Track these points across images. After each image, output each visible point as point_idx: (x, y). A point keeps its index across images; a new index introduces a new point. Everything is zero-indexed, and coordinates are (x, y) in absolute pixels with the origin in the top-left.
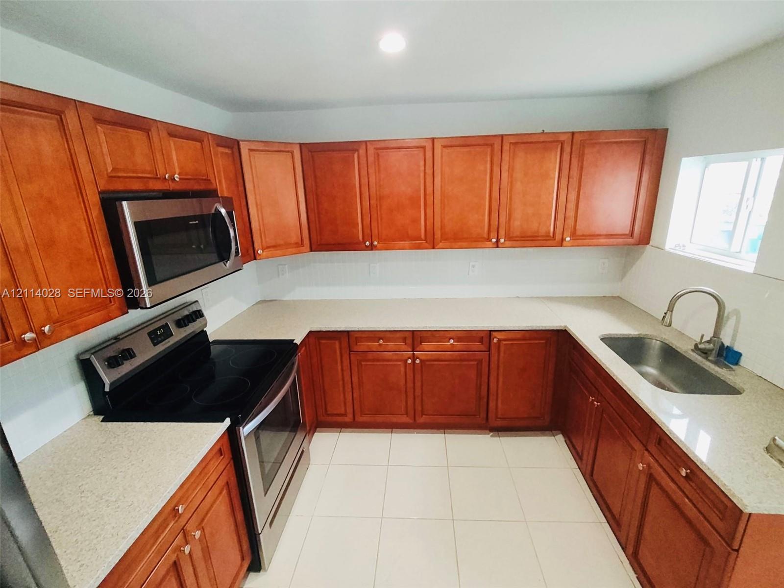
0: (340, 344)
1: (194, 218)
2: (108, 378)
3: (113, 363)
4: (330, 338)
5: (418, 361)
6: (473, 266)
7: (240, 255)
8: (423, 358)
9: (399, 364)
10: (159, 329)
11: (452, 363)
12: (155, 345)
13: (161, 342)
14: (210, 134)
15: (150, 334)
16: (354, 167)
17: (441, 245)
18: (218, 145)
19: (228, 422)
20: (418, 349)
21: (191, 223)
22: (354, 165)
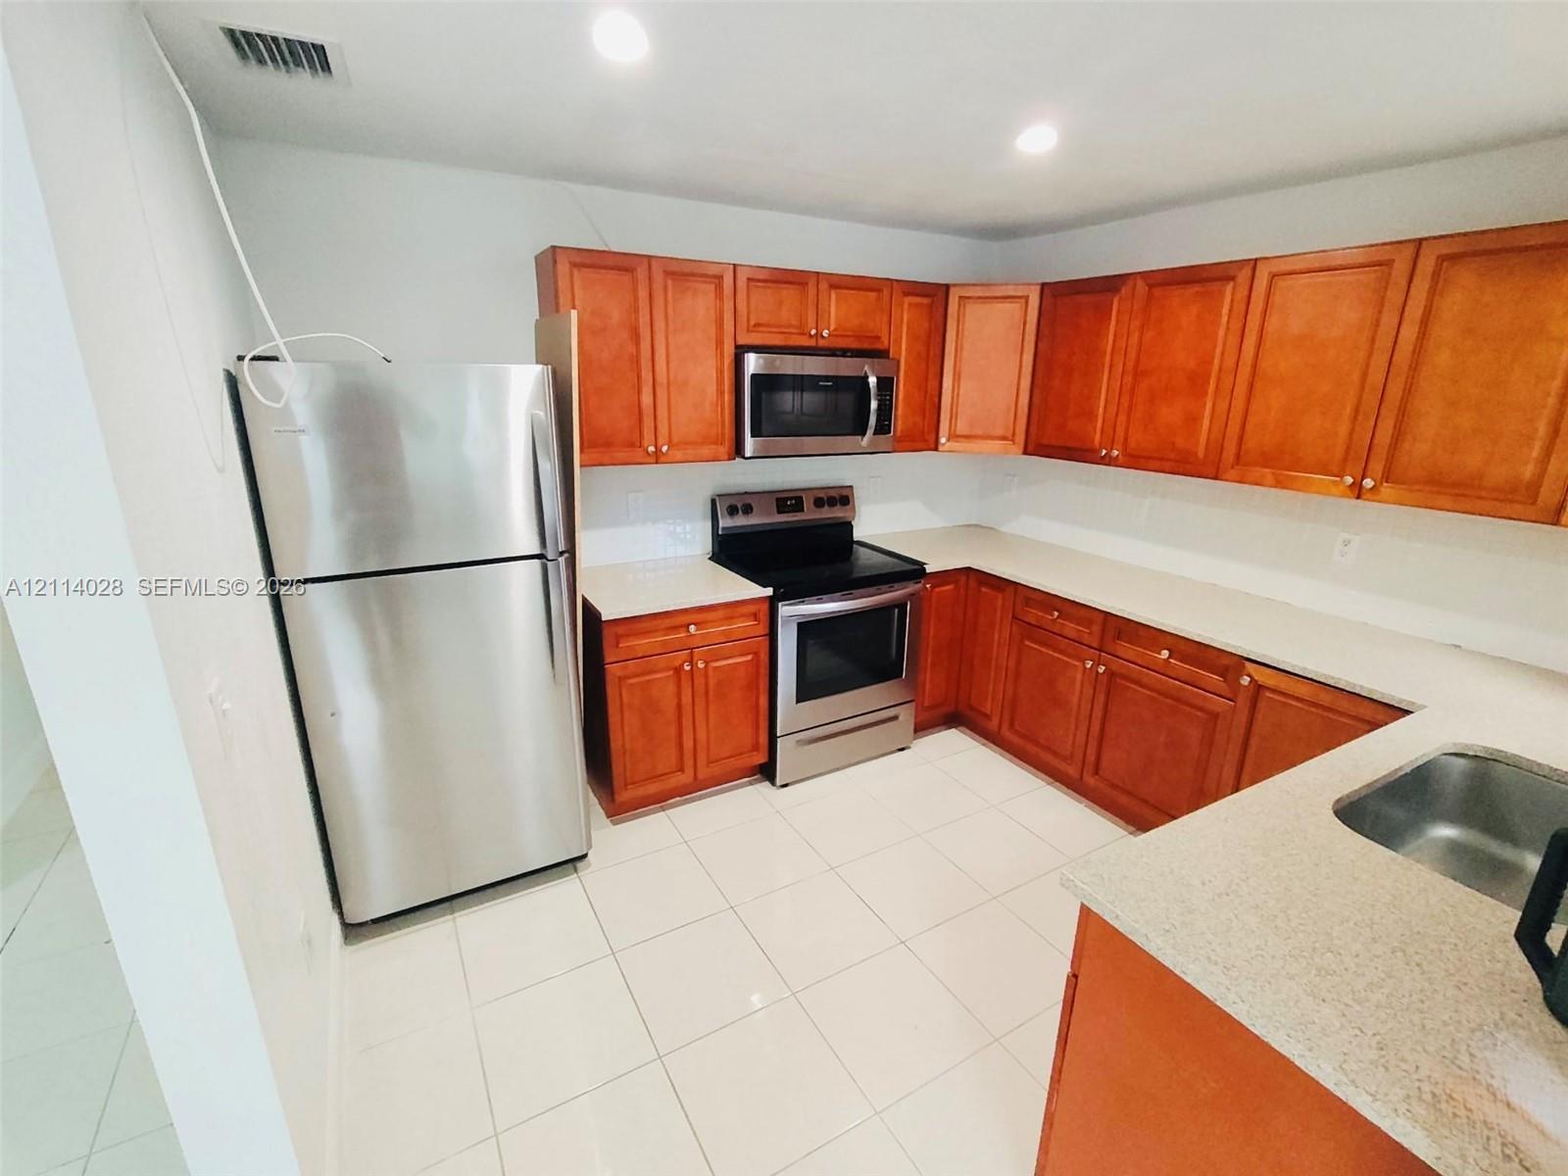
0: (1004, 599)
1: (827, 378)
2: (725, 522)
3: (732, 511)
4: (993, 587)
5: (1101, 669)
6: (1346, 543)
7: (892, 434)
8: (1114, 667)
9: (1076, 666)
10: (791, 499)
11: (1161, 698)
12: (779, 512)
13: (788, 512)
14: (897, 281)
15: (778, 500)
16: (1110, 319)
17: (1233, 473)
18: (906, 294)
19: (769, 591)
20: (1110, 649)
21: (821, 383)
22: (1111, 315)
